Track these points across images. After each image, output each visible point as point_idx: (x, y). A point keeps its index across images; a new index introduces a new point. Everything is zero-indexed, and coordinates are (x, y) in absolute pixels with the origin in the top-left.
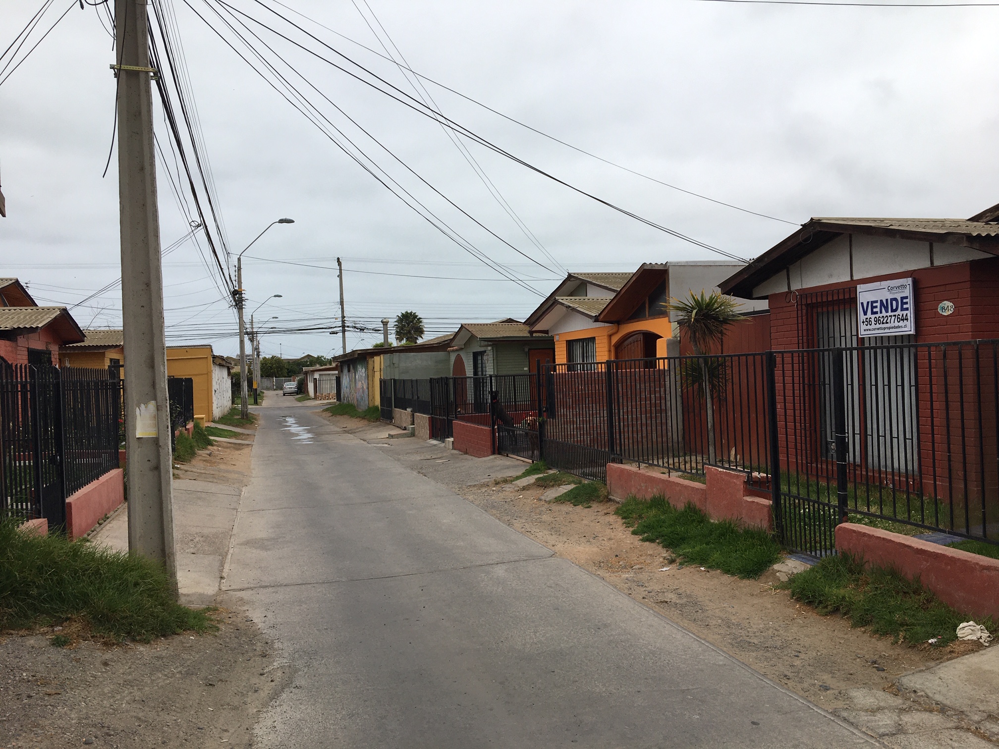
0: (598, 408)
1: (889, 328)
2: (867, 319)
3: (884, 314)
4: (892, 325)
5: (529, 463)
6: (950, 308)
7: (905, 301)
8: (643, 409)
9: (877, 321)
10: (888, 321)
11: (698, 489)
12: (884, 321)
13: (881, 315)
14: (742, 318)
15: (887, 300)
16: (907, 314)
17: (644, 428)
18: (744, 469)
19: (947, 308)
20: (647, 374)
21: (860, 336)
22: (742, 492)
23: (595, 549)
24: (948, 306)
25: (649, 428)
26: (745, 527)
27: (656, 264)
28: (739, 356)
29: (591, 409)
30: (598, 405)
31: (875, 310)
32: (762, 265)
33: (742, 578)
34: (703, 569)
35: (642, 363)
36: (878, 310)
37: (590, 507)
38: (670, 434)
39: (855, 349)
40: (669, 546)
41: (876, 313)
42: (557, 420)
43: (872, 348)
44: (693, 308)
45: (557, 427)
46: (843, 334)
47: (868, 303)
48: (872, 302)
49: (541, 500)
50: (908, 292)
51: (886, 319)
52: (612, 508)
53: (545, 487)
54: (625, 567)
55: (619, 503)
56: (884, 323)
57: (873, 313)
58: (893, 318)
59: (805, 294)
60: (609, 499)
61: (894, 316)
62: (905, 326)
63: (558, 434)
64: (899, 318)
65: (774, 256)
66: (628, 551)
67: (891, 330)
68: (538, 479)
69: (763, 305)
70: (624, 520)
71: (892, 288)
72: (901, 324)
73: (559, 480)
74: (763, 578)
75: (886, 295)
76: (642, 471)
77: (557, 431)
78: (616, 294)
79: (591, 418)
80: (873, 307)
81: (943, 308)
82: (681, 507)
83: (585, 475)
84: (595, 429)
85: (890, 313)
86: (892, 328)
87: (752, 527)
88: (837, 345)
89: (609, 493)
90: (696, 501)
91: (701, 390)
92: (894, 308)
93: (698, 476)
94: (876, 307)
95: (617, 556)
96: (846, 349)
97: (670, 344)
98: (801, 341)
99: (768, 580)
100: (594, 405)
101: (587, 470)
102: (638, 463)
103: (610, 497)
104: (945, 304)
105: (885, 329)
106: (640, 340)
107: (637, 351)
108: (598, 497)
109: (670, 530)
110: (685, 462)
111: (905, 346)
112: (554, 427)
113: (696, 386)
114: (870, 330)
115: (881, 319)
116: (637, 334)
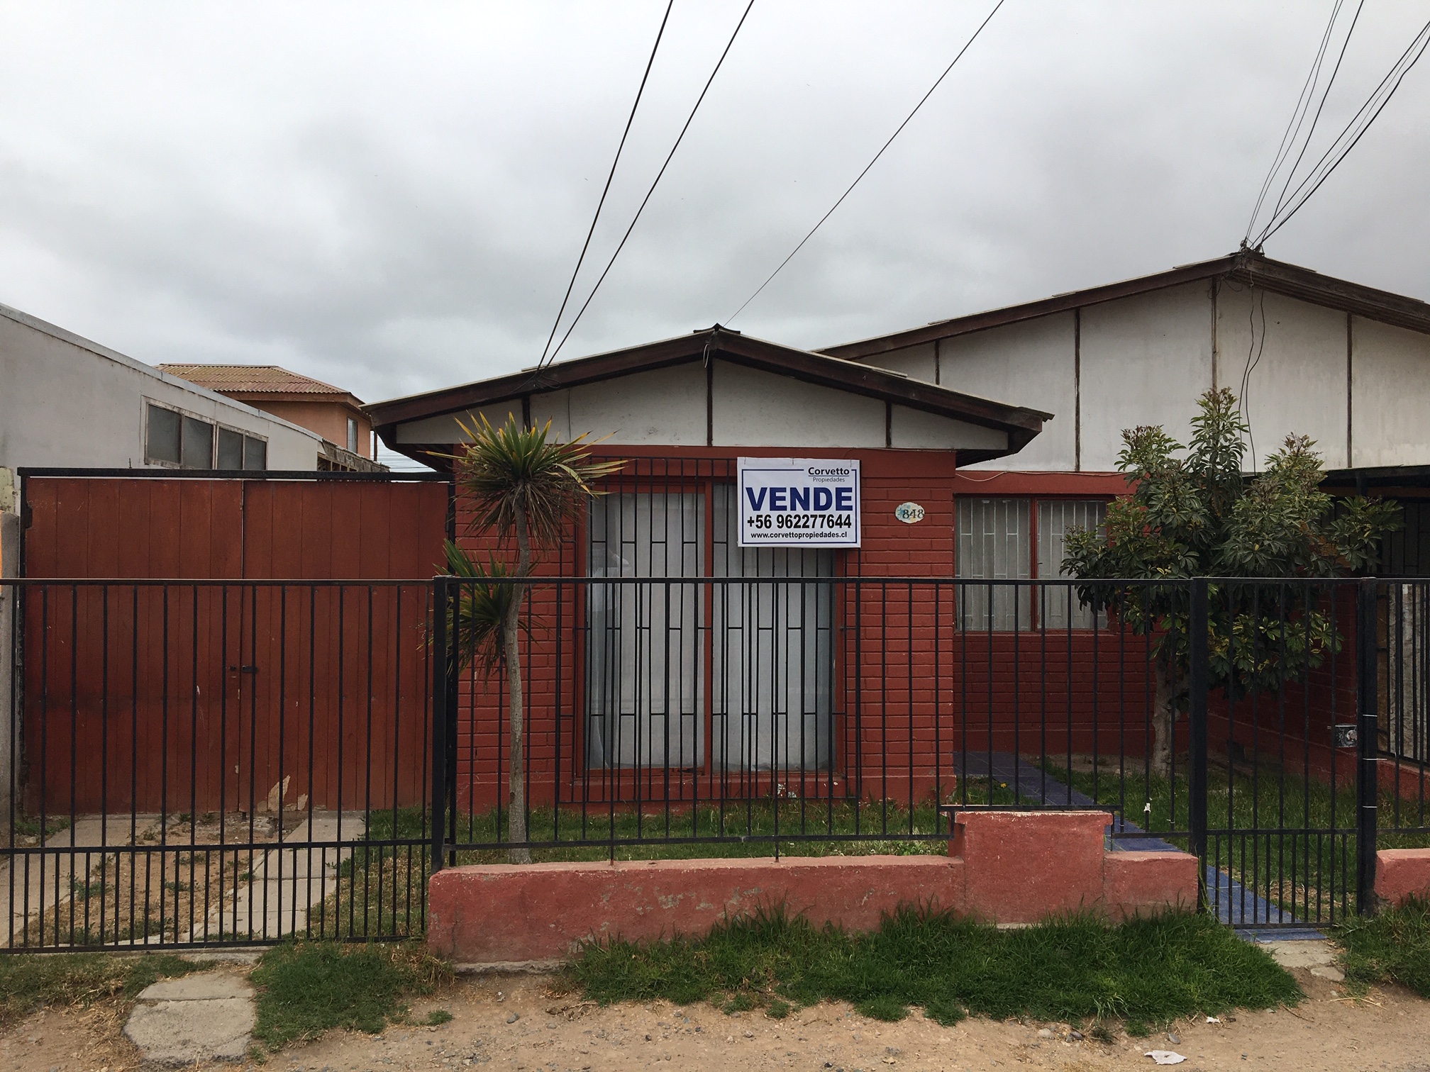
1: (811, 536)
2: (758, 516)
3: (800, 510)
4: (818, 530)
6: (917, 513)
7: (844, 494)
9: (783, 522)
10: (810, 523)
11: (941, 867)
12: (801, 523)
13: (793, 513)
15: (806, 490)
16: (849, 516)
19: (911, 512)
22: (1101, 851)
24: (914, 510)
31: (778, 503)
34: (1211, 1019)
36: (787, 503)
41: (784, 508)
47: (763, 490)
48: (773, 491)
50: (851, 481)
51: (803, 521)
56: (800, 527)
57: (773, 507)
58: (819, 520)
61: (820, 516)
62: (844, 535)
64: (832, 521)
67: (813, 539)
71: (819, 472)
72: (836, 529)
74: (1308, 990)
75: (803, 482)
80: (773, 499)
81: (905, 513)
85: (812, 511)
86: (817, 535)
94: (783, 499)
103: (465, 966)
104: (909, 507)
105: (800, 536)
114: (766, 535)
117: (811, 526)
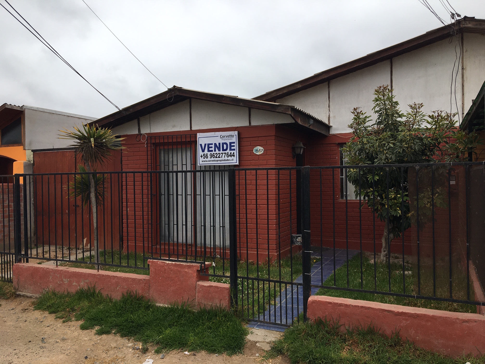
1: (221, 161)
2: (204, 154)
3: (217, 151)
4: (223, 158)
6: (261, 150)
7: (232, 144)
9: (212, 156)
10: (221, 156)
11: (139, 280)
12: (218, 156)
13: (215, 153)
15: (219, 144)
16: (234, 152)
19: (259, 150)
24: (260, 149)
26: (199, 307)
27: (14, 105)
31: (210, 149)
34: (187, 353)
36: (213, 149)
40: (128, 334)
41: (212, 151)
47: (205, 145)
48: (209, 145)
50: (235, 139)
55: (31, 297)
56: (217, 157)
57: (209, 151)
58: (224, 155)
59: (151, 136)
60: (18, 295)
61: (224, 153)
62: (232, 160)
64: (228, 155)
66: (93, 349)
67: (222, 162)
70: (54, 315)
71: (223, 137)
72: (230, 158)
74: (247, 351)
75: (218, 141)
76: (60, 268)
80: (209, 148)
81: (257, 150)
85: (221, 152)
86: (223, 160)
87: (210, 307)
89: (16, 290)
94: (212, 147)
95: (86, 358)
97: (27, 166)
98: (149, 167)
99: (253, 352)
102: (56, 262)
103: (20, 293)
104: (258, 148)
105: (217, 161)
109: (120, 319)
114: (206, 161)
115: (215, 155)
117: (221, 157)
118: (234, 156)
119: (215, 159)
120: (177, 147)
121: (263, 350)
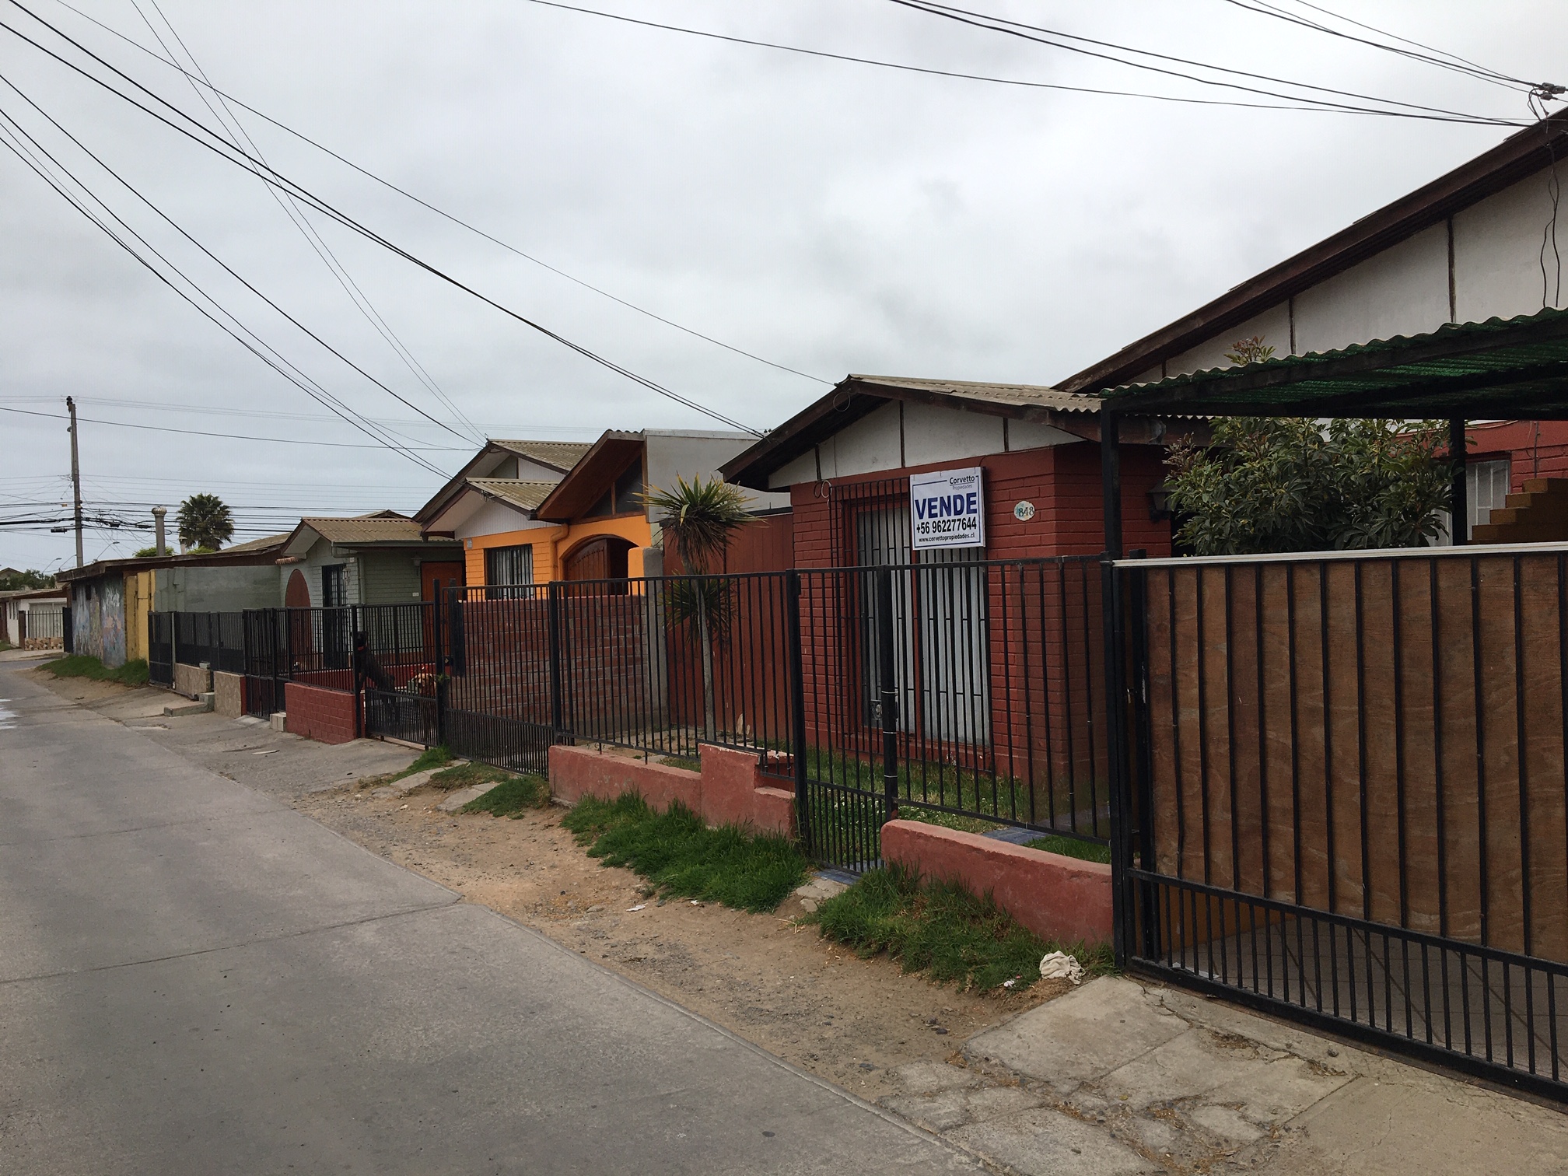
0: (536, 658)
1: (952, 538)
2: (923, 524)
3: (945, 517)
4: (956, 532)
5: (420, 750)
6: (1029, 511)
7: (972, 499)
8: (607, 659)
9: (936, 527)
10: (951, 527)
11: (689, 780)
12: (946, 528)
13: (941, 519)
14: (753, 518)
15: (949, 497)
17: (608, 688)
18: (756, 747)
19: (1025, 510)
20: (613, 602)
21: (914, 549)
22: (752, 784)
23: (529, 885)
24: (1026, 508)
25: (616, 688)
26: (756, 835)
27: (627, 431)
28: (749, 576)
29: (524, 659)
30: (535, 652)
31: (933, 511)
32: (781, 440)
33: (752, 913)
34: (694, 902)
35: (605, 587)
37: (521, 817)
38: (647, 696)
39: (908, 567)
40: (645, 870)
41: (935, 515)
42: (468, 679)
43: (930, 566)
44: (683, 502)
45: (469, 689)
46: (892, 545)
47: (925, 500)
48: (931, 500)
49: (439, 810)
50: (976, 487)
51: (947, 525)
52: (558, 816)
53: (447, 789)
54: (576, 910)
55: (567, 808)
56: (946, 530)
57: (931, 516)
58: (957, 523)
59: (840, 485)
60: (551, 802)
62: (973, 535)
63: (469, 700)
65: (799, 427)
66: (582, 884)
67: (955, 541)
68: (435, 777)
69: (783, 500)
70: (575, 835)
71: (956, 481)
72: (968, 531)
73: (471, 776)
74: (782, 910)
75: (947, 491)
76: (605, 756)
77: (469, 696)
78: (564, 476)
79: (524, 674)
80: (931, 508)
81: (1020, 511)
82: (663, 808)
83: (514, 766)
84: (531, 692)
85: (953, 517)
86: (956, 537)
87: (767, 834)
88: (885, 563)
89: (552, 794)
90: (686, 798)
91: (695, 628)
92: (959, 509)
93: (690, 760)
94: (935, 507)
95: (563, 893)
96: (896, 568)
97: (650, 557)
98: (835, 555)
99: (789, 912)
100: (529, 653)
101: (518, 758)
102: (598, 744)
103: (555, 799)
104: (1023, 505)
105: (946, 538)
106: (603, 550)
107: (597, 568)
108: (535, 800)
109: (646, 845)
110: (671, 739)
111: (973, 565)
112: (464, 689)
113: (687, 621)
115: (941, 524)
116: (600, 540)
117: (952, 530)
118: (975, 526)
119: (943, 534)
120: (879, 508)
121: (805, 911)
